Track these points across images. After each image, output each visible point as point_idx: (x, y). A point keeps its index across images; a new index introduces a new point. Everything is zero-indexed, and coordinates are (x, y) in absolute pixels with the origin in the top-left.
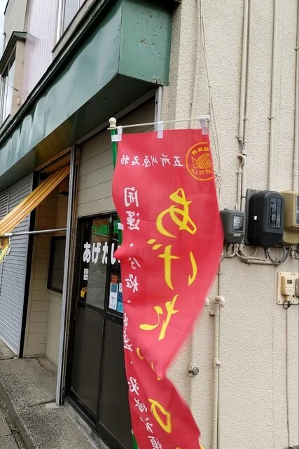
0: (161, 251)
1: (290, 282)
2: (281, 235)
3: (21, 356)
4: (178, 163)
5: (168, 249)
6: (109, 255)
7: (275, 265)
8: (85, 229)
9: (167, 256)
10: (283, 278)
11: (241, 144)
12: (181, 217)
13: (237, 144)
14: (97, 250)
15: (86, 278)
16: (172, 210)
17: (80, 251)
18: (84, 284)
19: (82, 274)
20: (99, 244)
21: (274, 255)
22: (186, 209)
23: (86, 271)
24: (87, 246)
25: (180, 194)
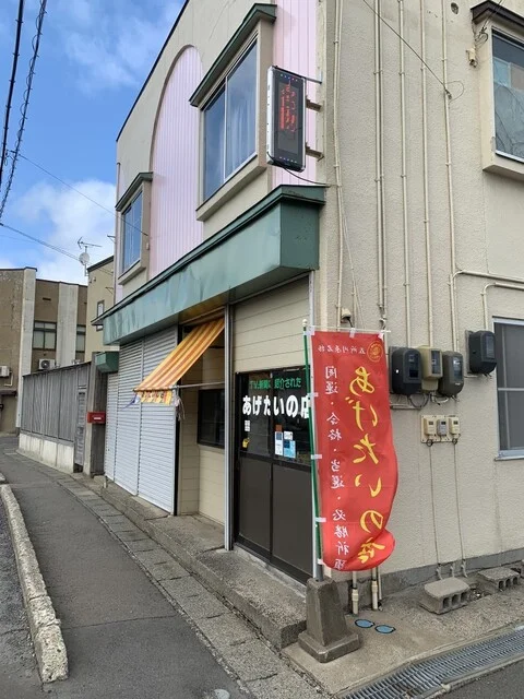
0: (354, 404)
1: (431, 423)
2: (420, 384)
3: (175, 514)
4: (362, 351)
5: (358, 403)
6: (271, 407)
7: (418, 409)
8: (243, 383)
9: (357, 408)
10: (425, 420)
11: (382, 310)
12: (362, 384)
13: (378, 311)
14: (259, 403)
15: (247, 429)
16: (358, 379)
17: (239, 404)
18: (245, 435)
19: (243, 426)
20: (260, 398)
21: (417, 400)
22: (366, 379)
23: (247, 423)
24: (246, 399)
25: (361, 370)
